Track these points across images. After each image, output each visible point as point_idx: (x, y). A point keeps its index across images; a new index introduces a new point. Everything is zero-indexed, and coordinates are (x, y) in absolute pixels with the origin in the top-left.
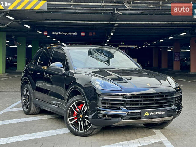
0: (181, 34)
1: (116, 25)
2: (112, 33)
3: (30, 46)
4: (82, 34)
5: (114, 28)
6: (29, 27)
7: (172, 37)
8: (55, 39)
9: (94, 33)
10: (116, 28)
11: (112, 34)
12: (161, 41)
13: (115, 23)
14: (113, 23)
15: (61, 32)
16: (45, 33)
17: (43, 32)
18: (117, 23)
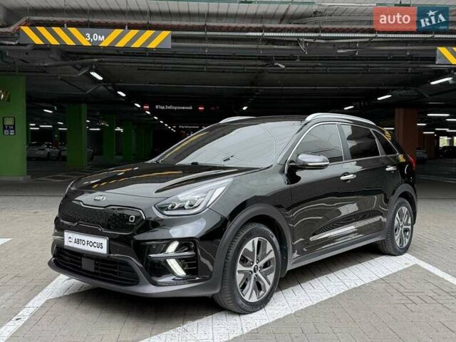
0: (346, 108)
3: (118, 129)
4: (200, 108)
6: (123, 95)
8: (156, 118)
15: (169, 105)
16: (145, 107)
17: (142, 105)
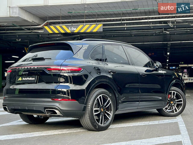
1: (169, 44)
2: (168, 52)
5: (168, 47)
9: (153, 54)
10: (170, 47)
11: (168, 54)
13: (167, 43)
14: (166, 42)
18: (169, 42)
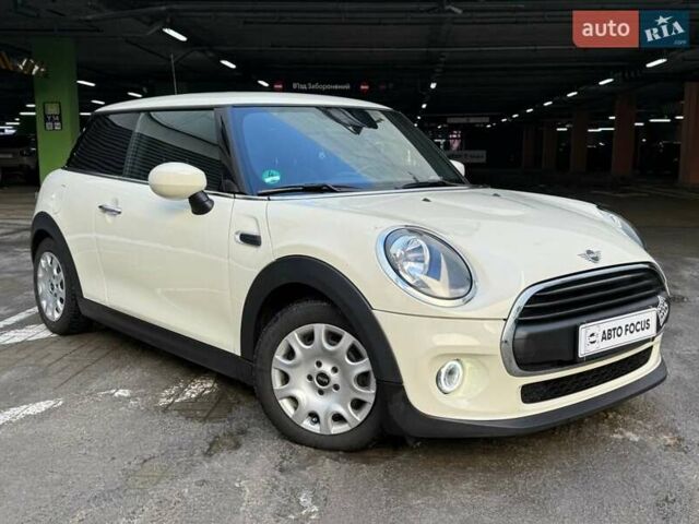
0: (602, 83)
4: (363, 87)
6: (233, 66)
7: (575, 93)
12: (546, 104)
15: (313, 83)
16: (276, 86)
